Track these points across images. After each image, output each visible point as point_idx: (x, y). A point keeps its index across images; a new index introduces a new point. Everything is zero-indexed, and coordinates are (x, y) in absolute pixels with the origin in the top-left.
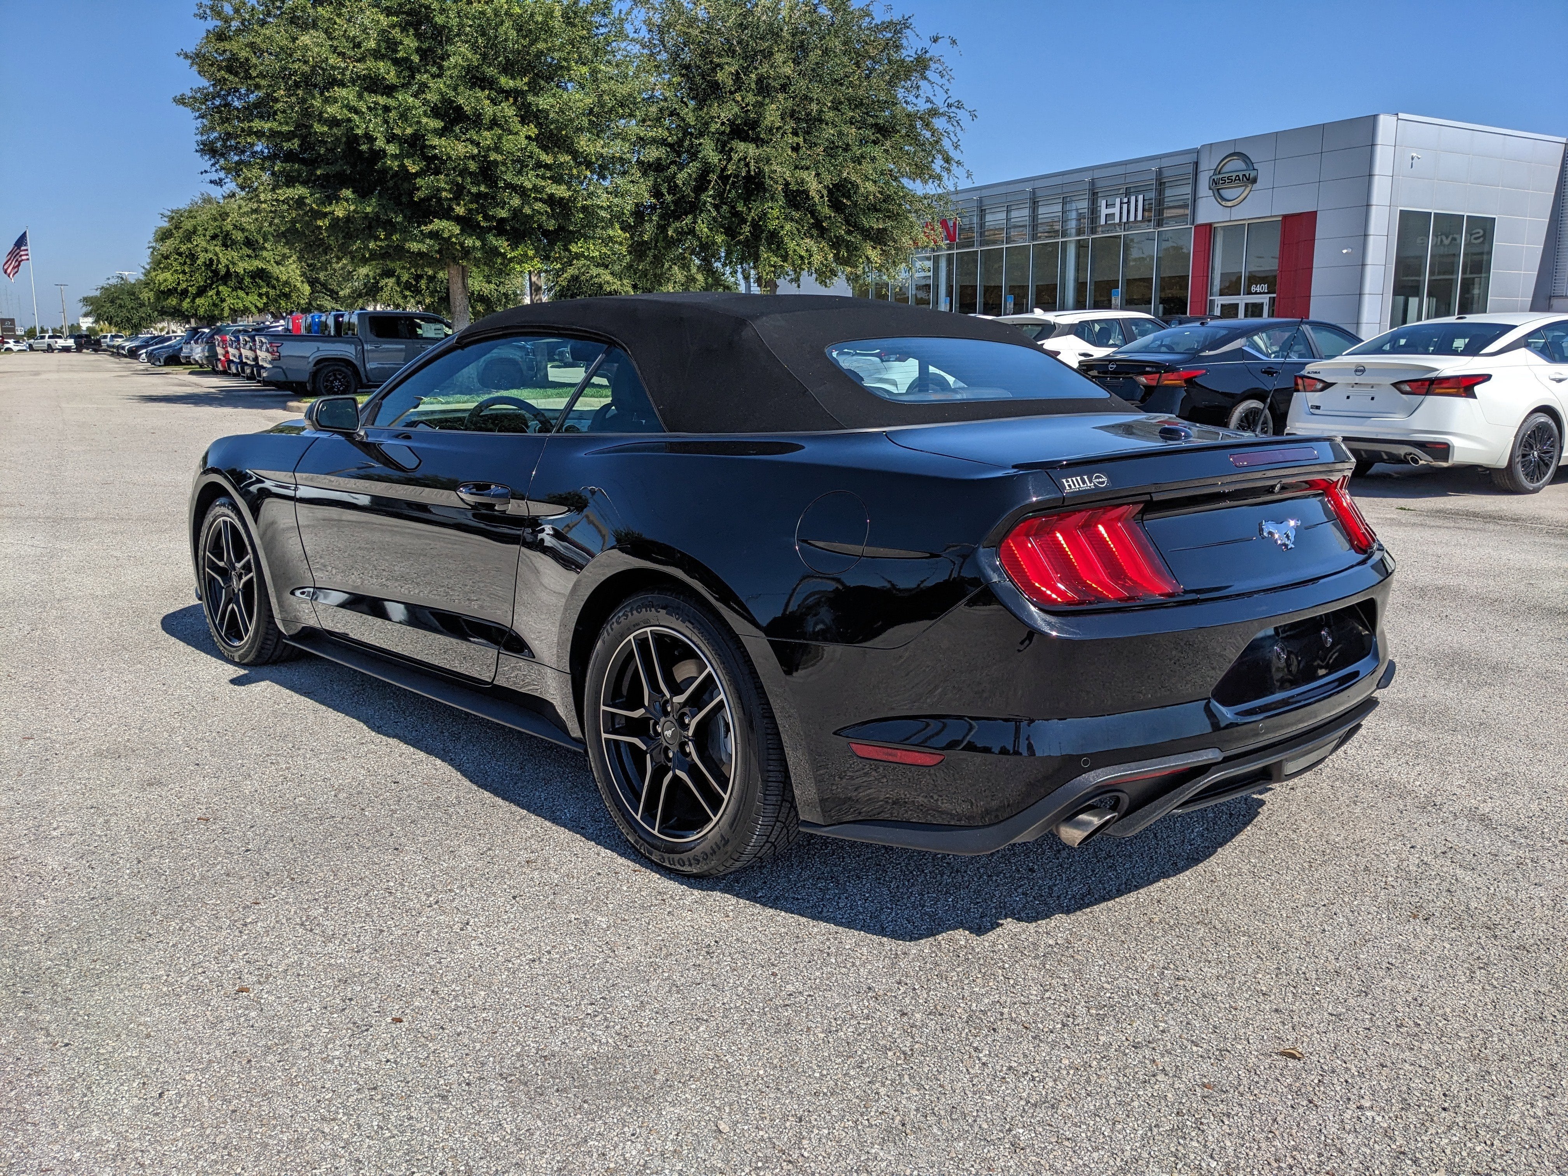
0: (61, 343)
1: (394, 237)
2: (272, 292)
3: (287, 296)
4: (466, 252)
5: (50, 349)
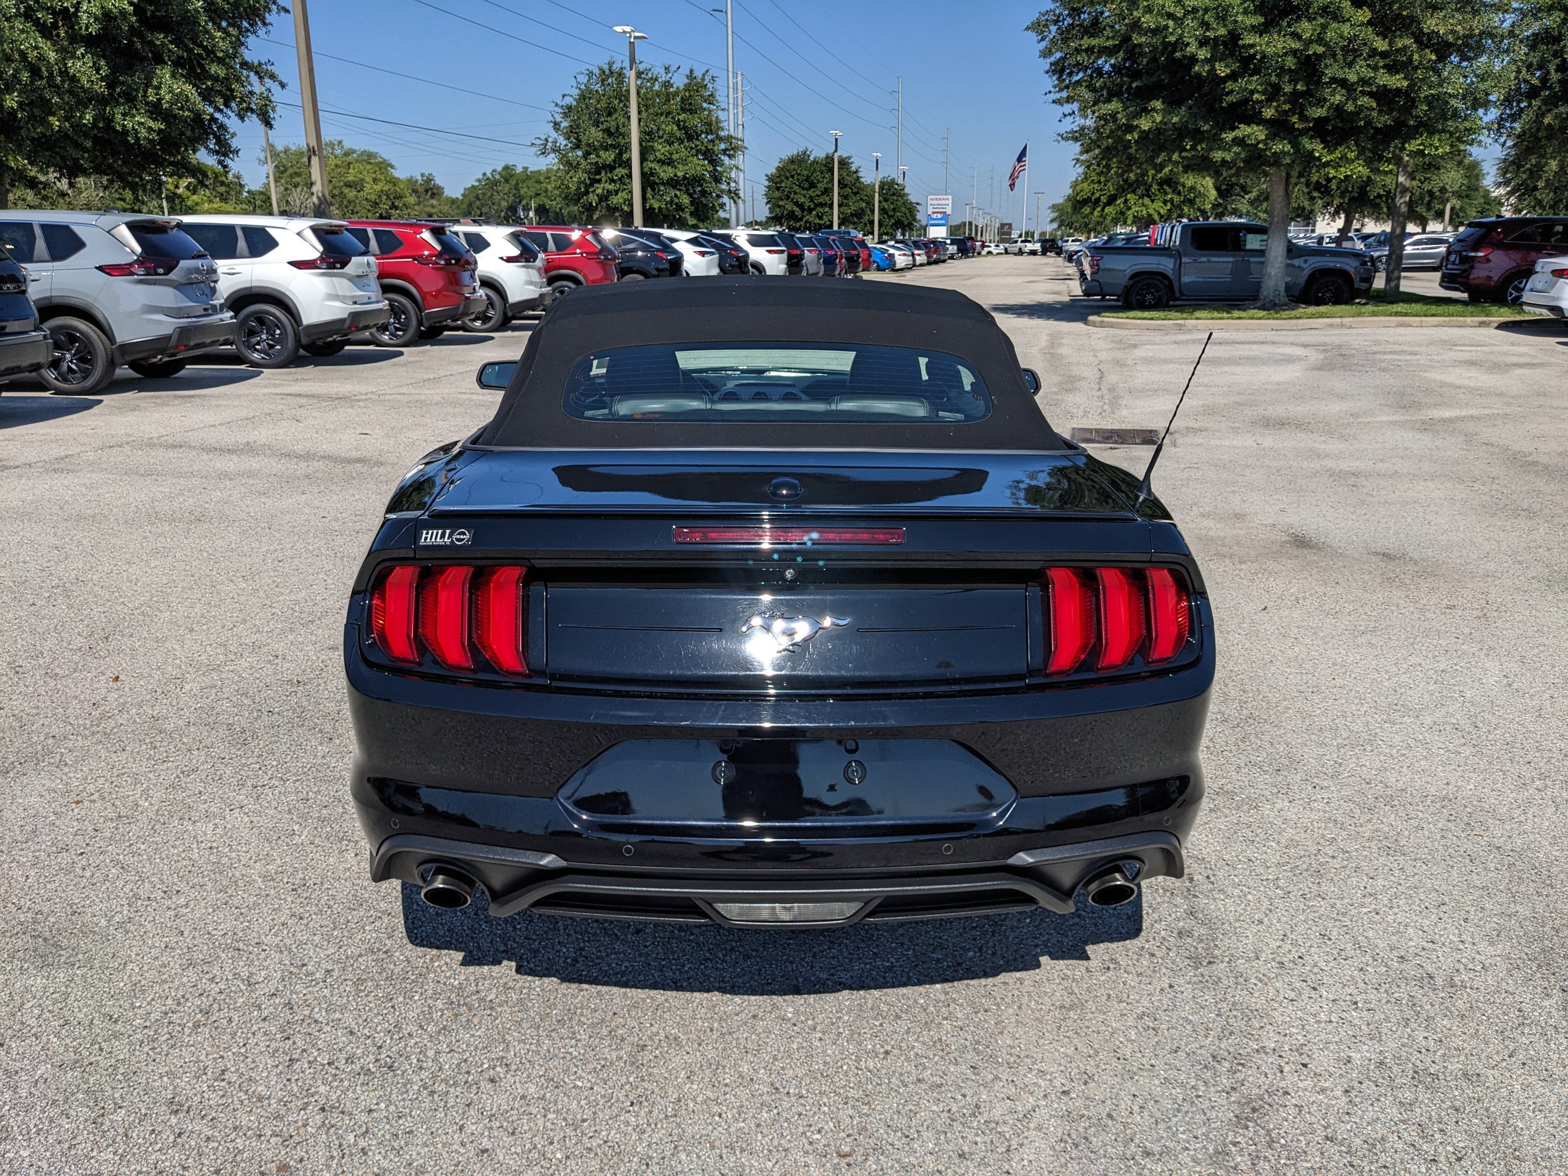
0: (1030, 246)
1: (1199, 148)
2: (1177, 199)
3: (1191, 202)
4: (1276, 160)
5: (1020, 252)
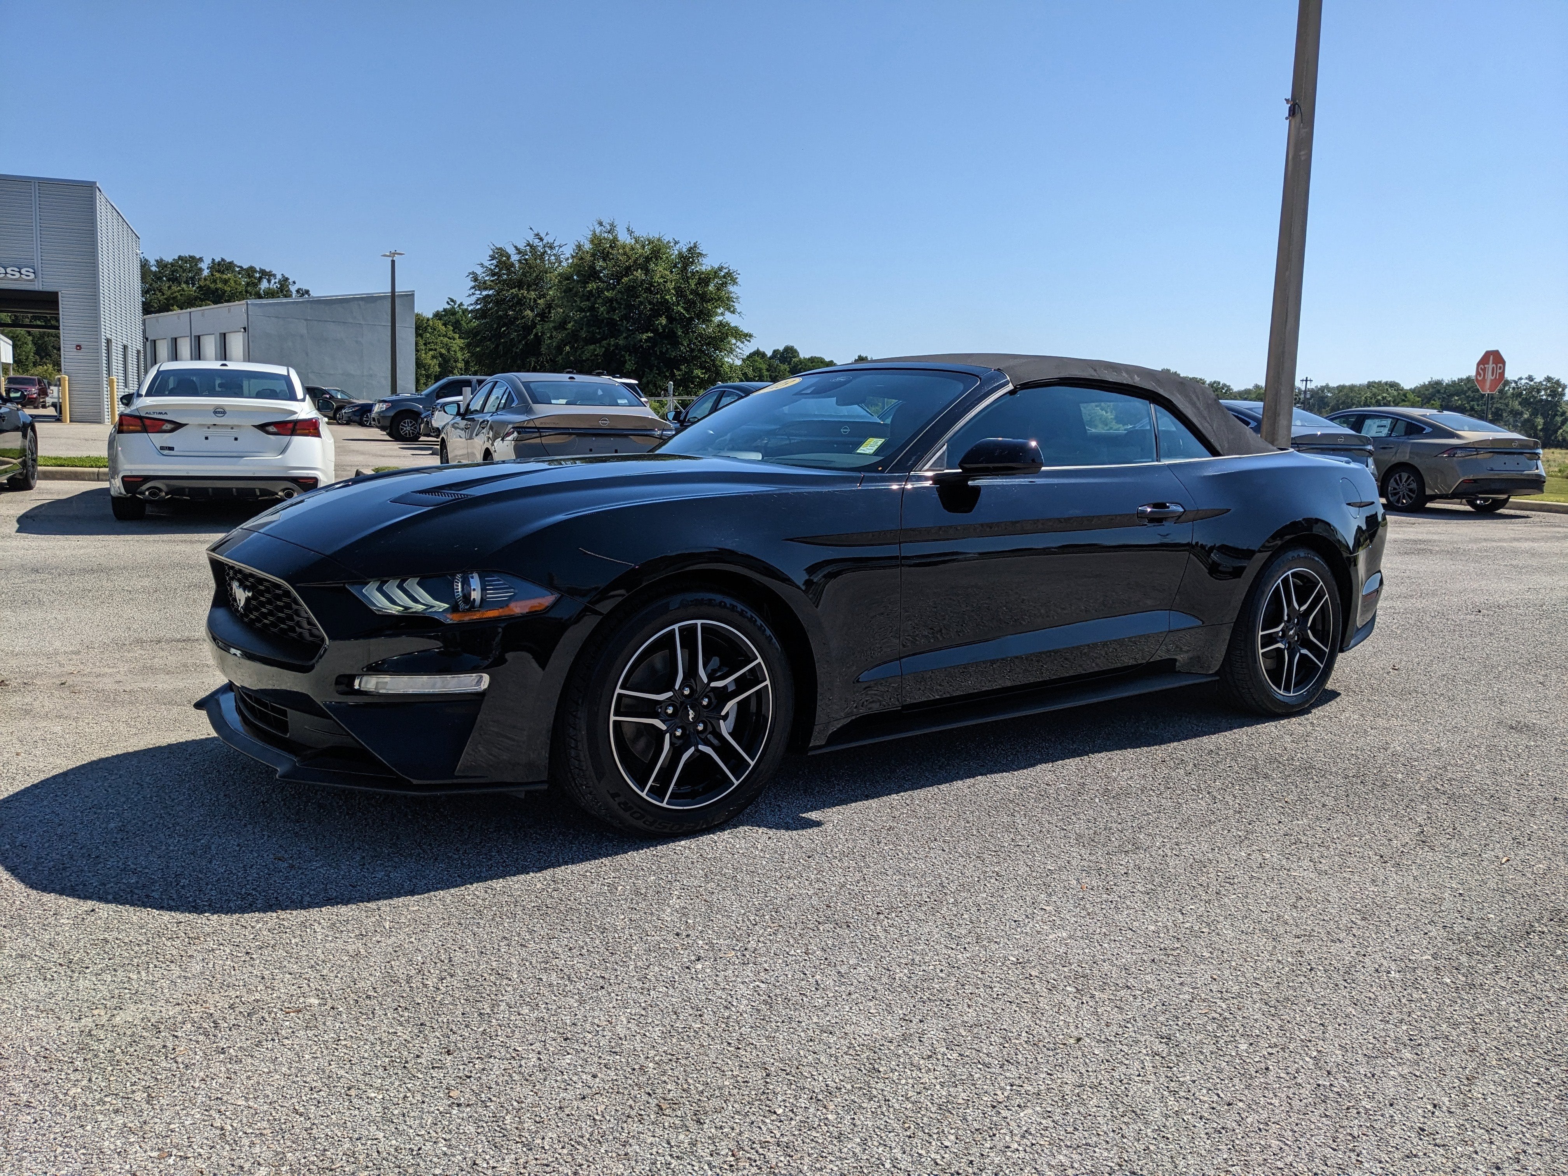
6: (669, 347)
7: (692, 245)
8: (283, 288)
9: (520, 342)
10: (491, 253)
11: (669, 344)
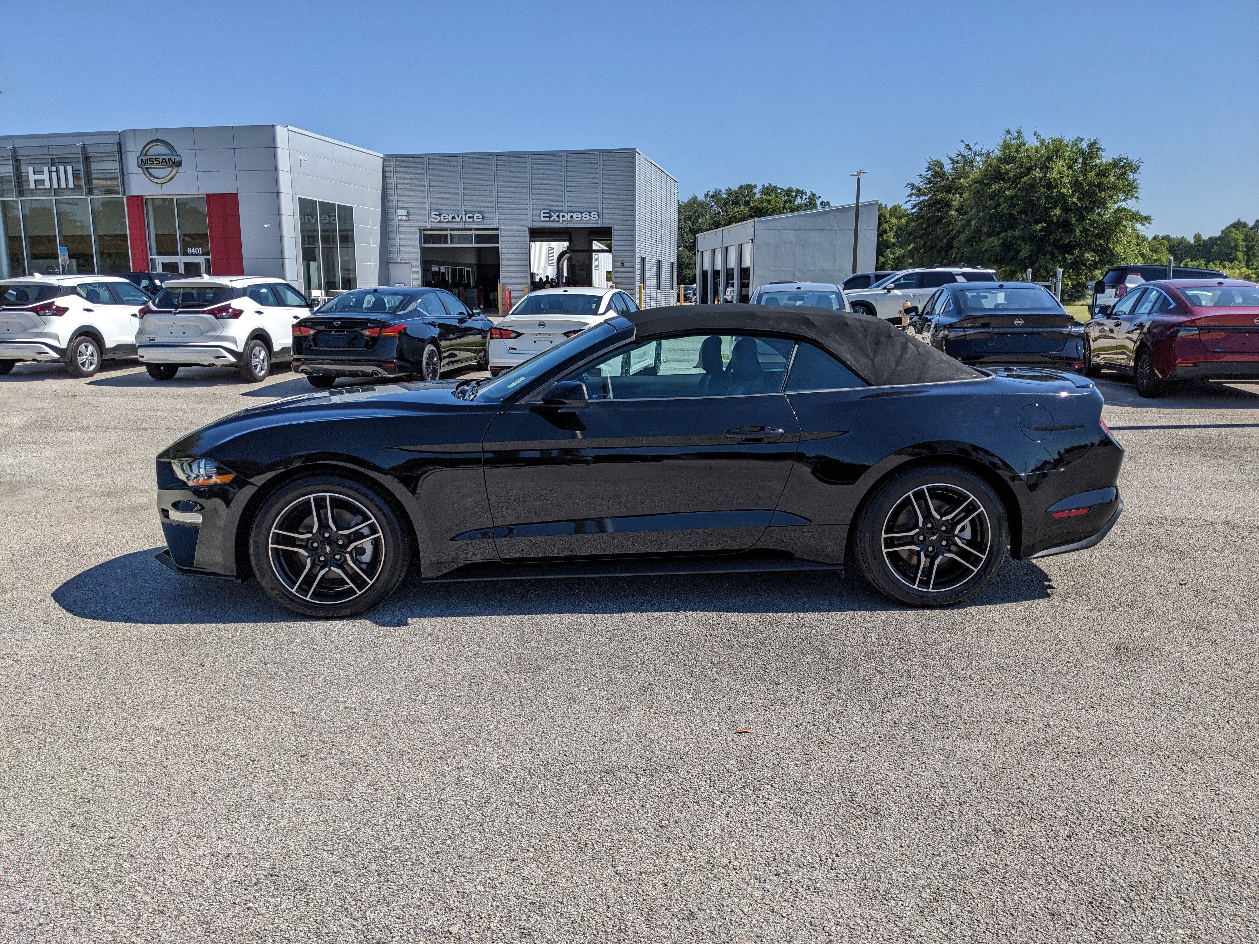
6: (1063, 234)
7: (1092, 141)
8: (811, 204)
9: (945, 237)
10: (928, 165)
11: (1063, 231)
